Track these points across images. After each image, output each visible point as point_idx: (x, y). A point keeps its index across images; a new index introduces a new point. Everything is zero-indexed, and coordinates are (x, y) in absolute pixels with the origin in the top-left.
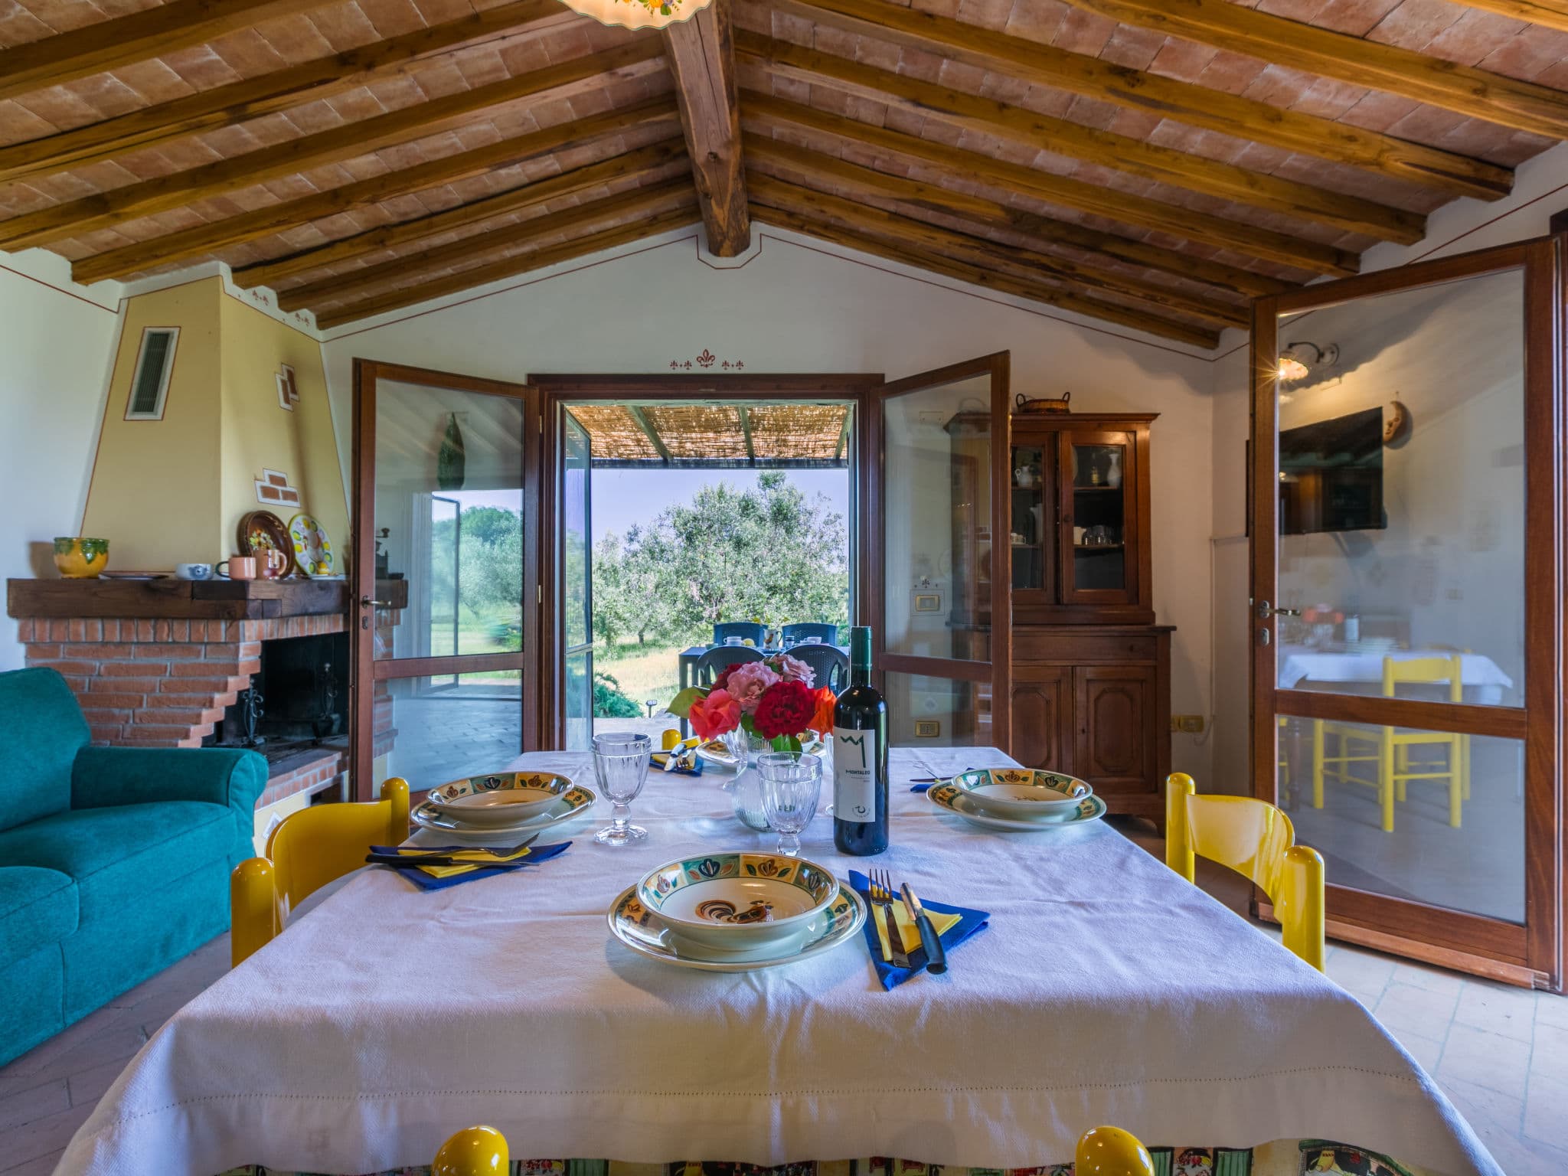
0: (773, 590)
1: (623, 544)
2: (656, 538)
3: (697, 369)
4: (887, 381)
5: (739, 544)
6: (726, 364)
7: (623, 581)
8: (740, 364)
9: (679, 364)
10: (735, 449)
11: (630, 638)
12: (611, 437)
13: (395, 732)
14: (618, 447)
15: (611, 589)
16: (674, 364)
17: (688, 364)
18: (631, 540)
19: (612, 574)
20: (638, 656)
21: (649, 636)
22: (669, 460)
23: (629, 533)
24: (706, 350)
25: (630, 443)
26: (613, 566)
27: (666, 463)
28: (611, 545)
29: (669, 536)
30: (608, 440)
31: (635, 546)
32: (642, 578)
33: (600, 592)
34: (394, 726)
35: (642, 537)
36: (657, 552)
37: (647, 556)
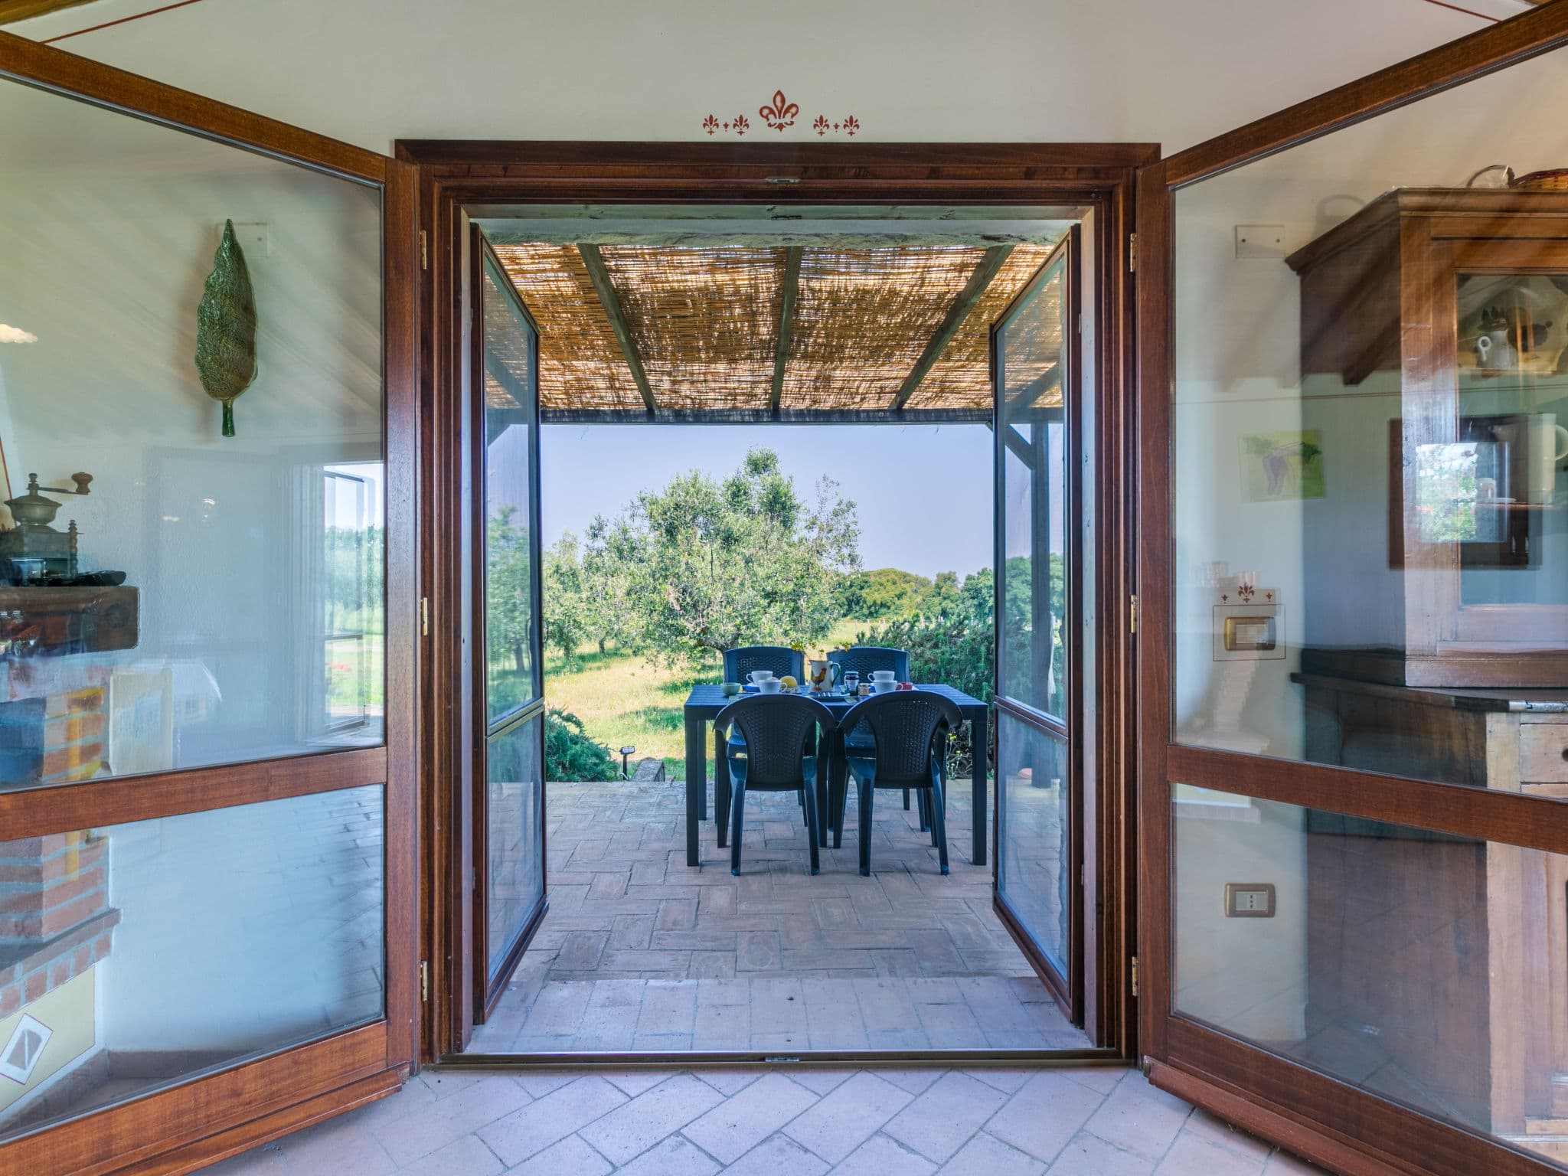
0: (771, 596)
1: (584, 540)
2: (625, 532)
3: (760, 132)
4: (1164, 155)
5: (729, 540)
6: (821, 122)
7: (585, 586)
8: (851, 122)
9: (721, 123)
10: (752, 396)
11: (588, 647)
12: (573, 371)
13: (112, 916)
14: (581, 391)
15: (570, 595)
16: (711, 121)
17: (741, 122)
18: (595, 536)
19: (569, 578)
20: (599, 668)
21: (610, 644)
22: (657, 412)
23: (591, 528)
24: (779, 93)
25: (601, 384)
26: (571, 569)
27: (651, 414)
28: (569, 546)
29: (644, 532)
30: (569, 377)
31: (600, 543)
32: (609, 582)
33: (558, 597)
34: (112, 902)
35: (608, 532)
36: (626, 550)
37: (615, 555)
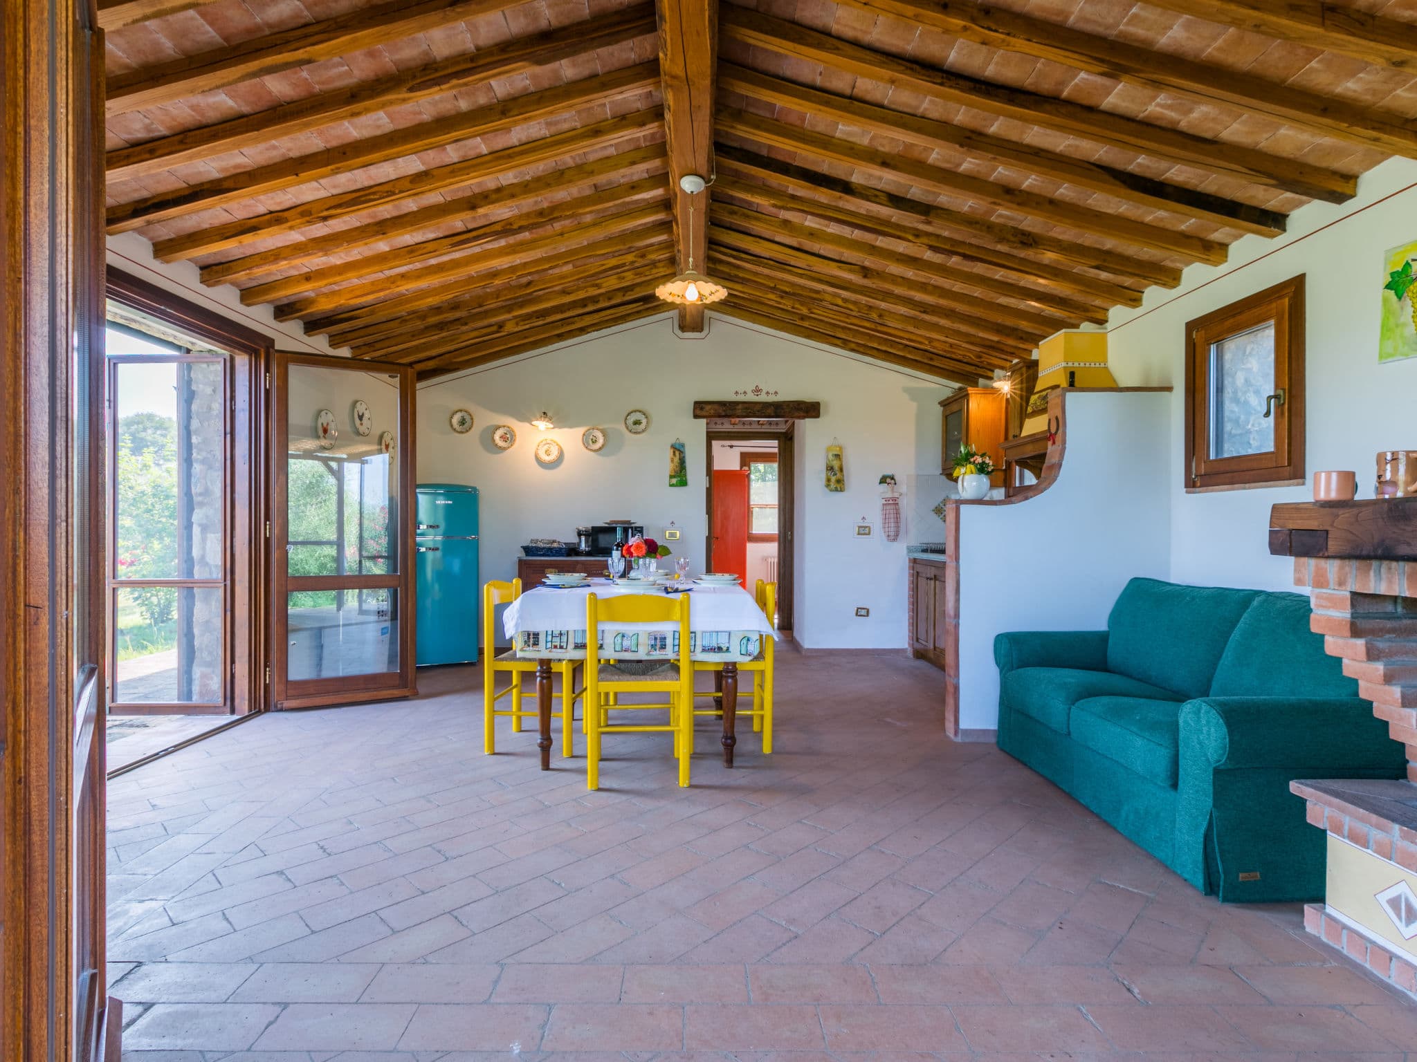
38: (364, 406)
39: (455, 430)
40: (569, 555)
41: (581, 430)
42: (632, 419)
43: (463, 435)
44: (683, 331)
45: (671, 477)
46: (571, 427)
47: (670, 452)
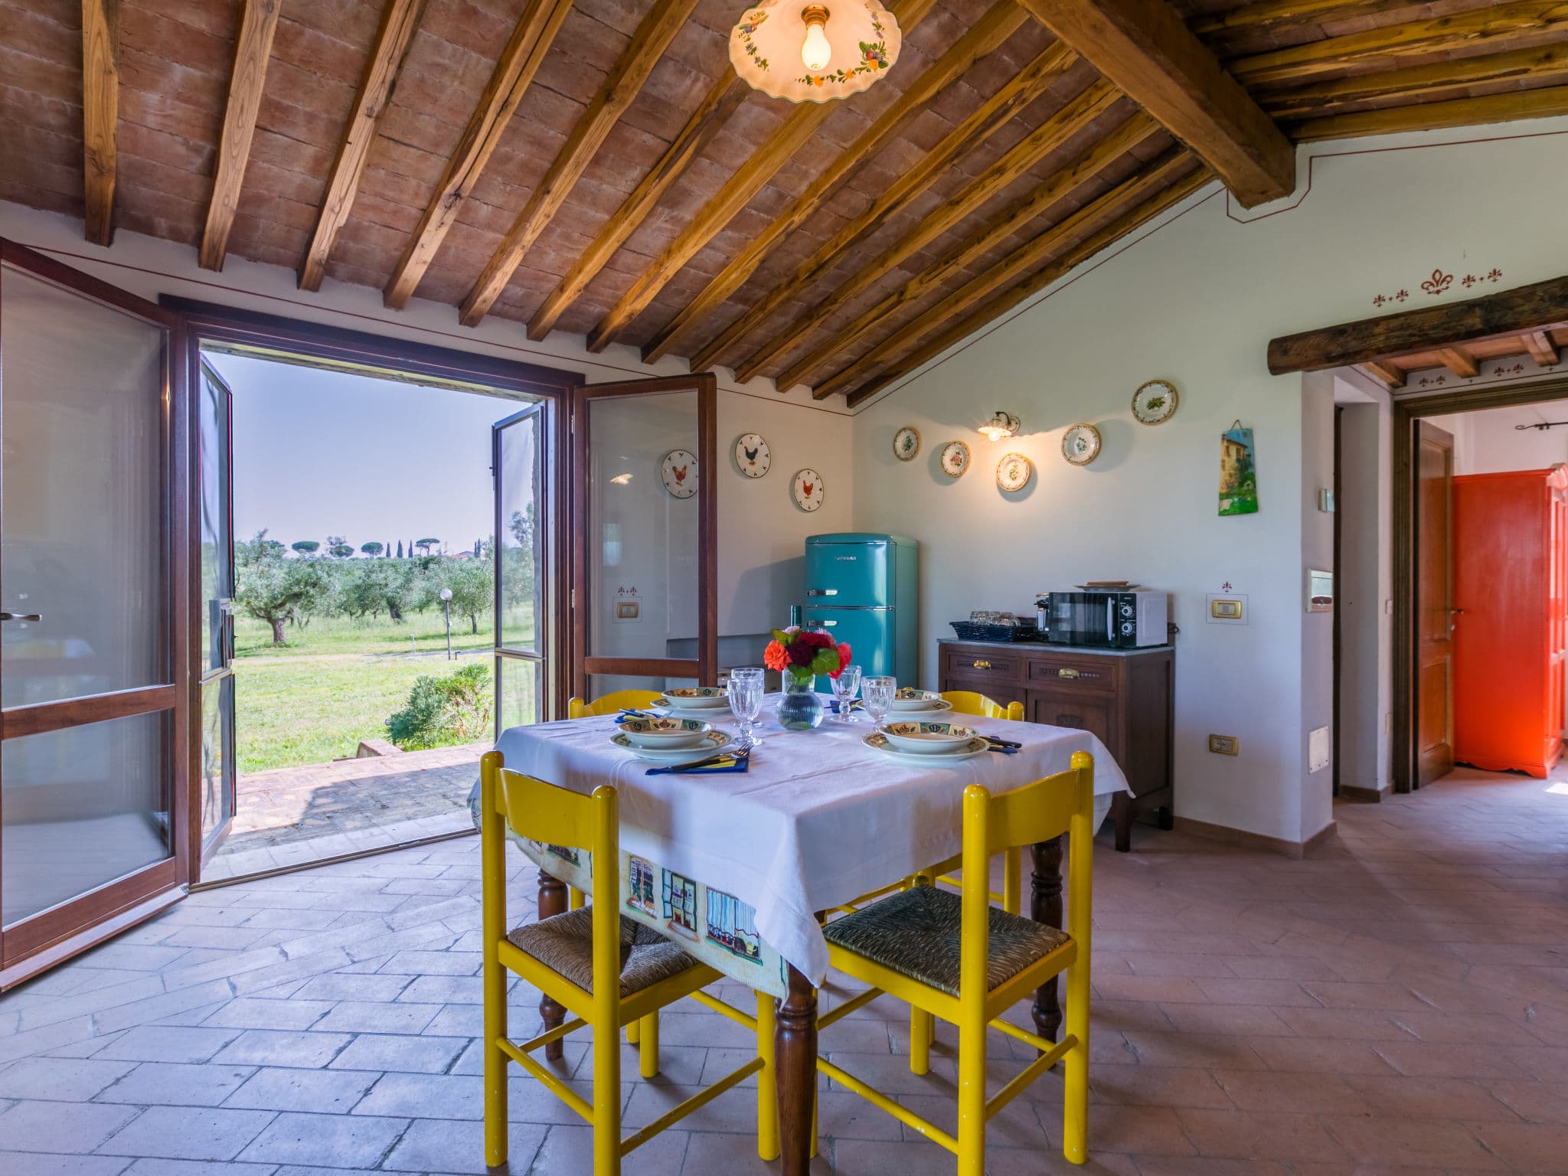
38: (757, 440)
39: (899, 457)
40: (1017, 640)
41: (1058, 434)
42: (1143, 400)
43: (910, 463)
44: (1248, 205)
45: (1223, 497)
46: (1047, 430)
47: (1219, 447)
